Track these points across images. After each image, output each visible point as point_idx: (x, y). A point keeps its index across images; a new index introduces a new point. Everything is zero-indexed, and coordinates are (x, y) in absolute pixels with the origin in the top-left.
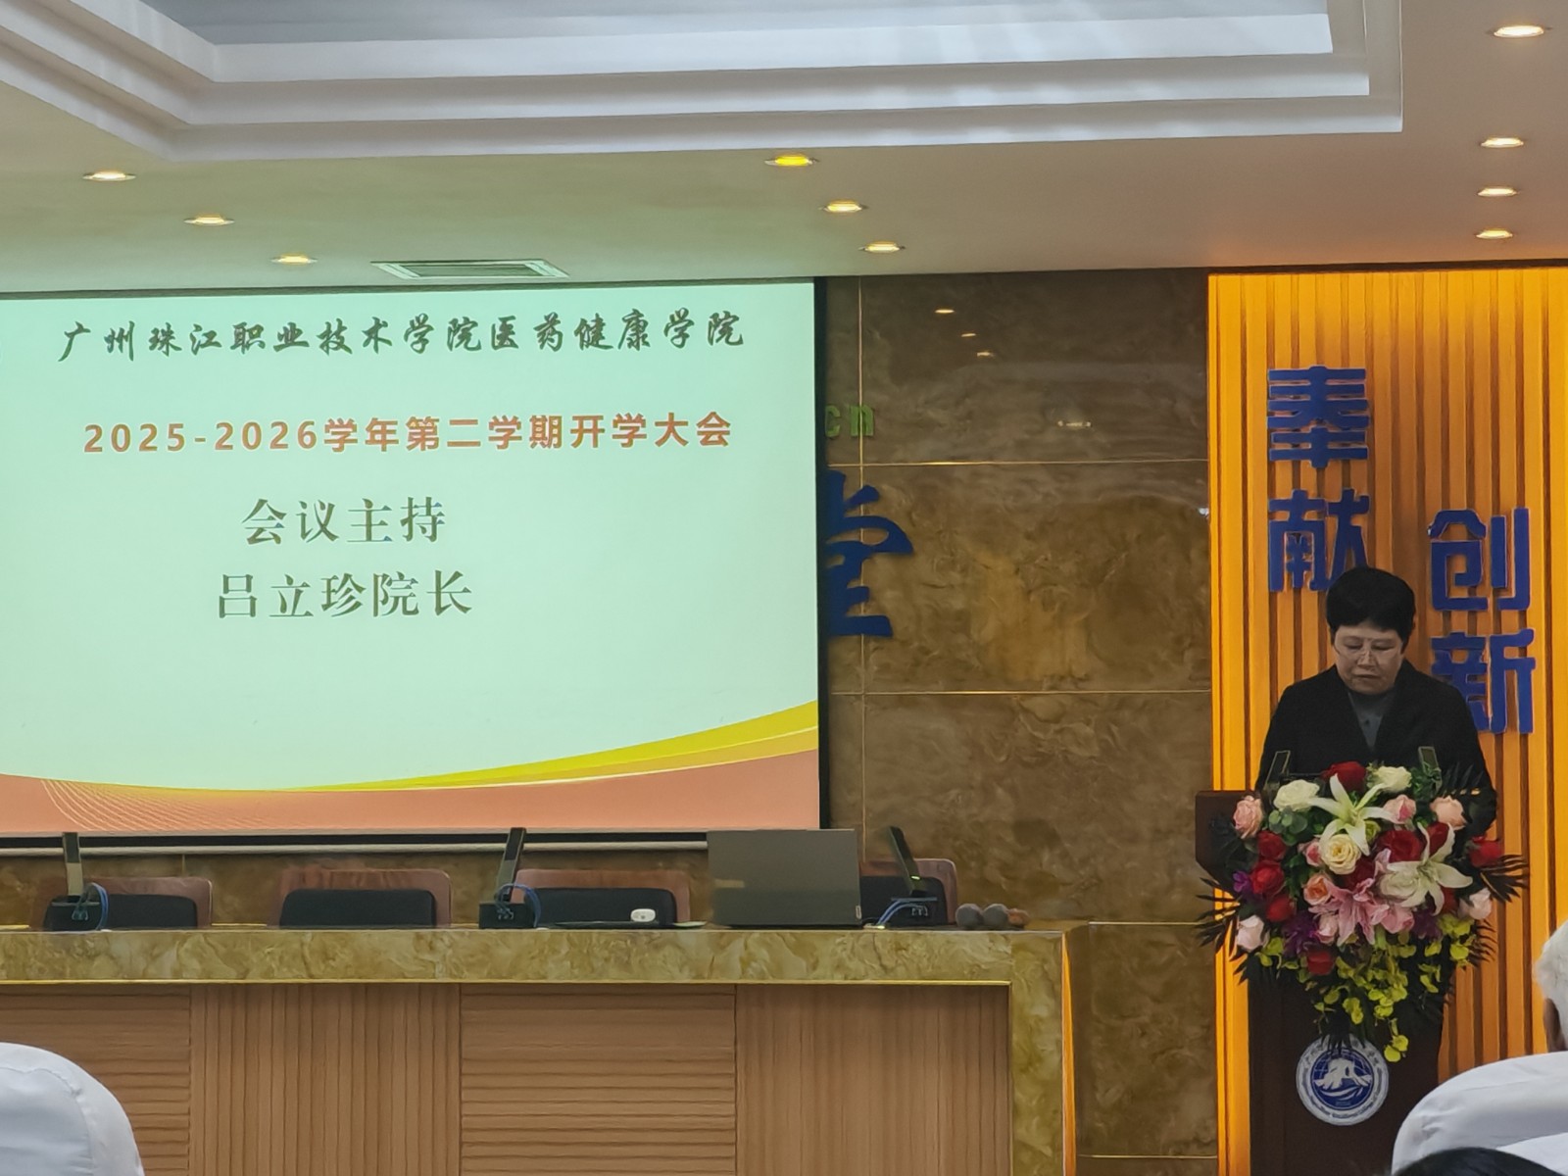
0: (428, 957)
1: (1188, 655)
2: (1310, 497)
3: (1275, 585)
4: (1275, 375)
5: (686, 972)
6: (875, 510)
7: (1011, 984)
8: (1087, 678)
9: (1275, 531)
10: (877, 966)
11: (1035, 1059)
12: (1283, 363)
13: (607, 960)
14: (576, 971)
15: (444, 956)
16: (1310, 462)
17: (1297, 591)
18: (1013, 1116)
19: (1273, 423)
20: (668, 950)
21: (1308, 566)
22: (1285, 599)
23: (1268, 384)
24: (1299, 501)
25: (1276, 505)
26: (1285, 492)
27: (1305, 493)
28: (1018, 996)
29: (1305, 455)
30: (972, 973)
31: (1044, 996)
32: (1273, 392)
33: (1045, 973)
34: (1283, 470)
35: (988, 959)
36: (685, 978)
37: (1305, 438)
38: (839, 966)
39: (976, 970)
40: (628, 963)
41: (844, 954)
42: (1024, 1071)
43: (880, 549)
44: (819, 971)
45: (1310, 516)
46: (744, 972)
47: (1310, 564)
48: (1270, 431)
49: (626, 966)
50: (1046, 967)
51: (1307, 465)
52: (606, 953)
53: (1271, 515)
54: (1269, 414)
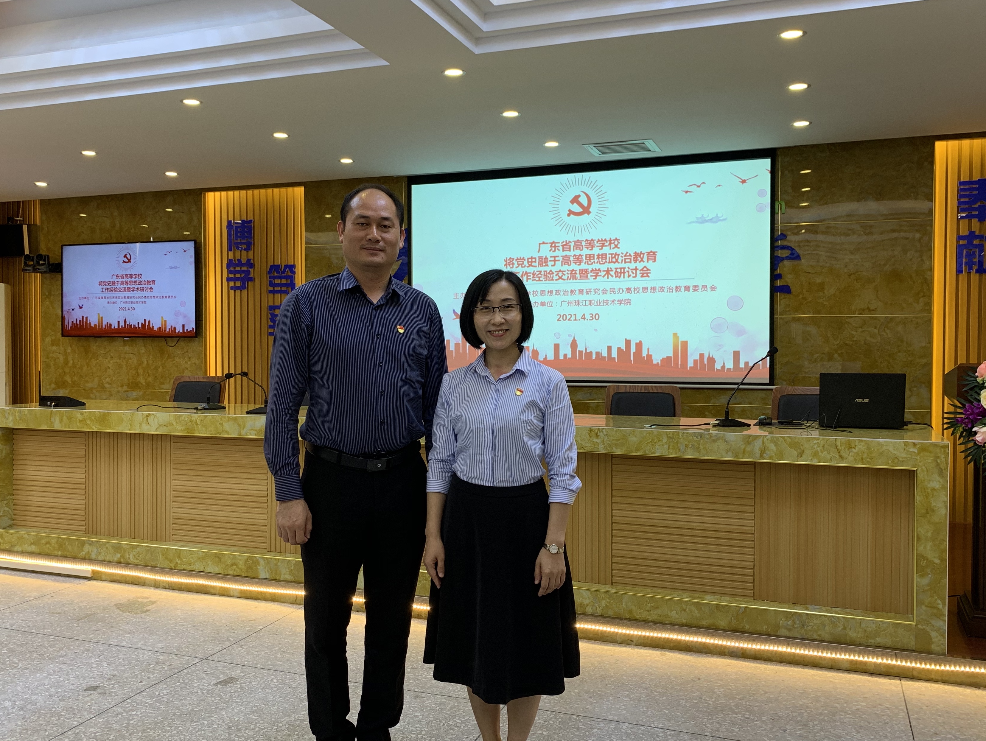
0: (595, 440)
1: (921, 300)
2: (977, 233)
3: (959, 271)
4: (961, 183)
5: (730, 454)
6: (785, 243)
7: (917, 470)
8: (875, 310)
9: (960, 248)
10: (837, 456)
11: (929, 511)
12: (965, 178)
13: (687, 446)
14: (670, 451)
15: (603, 440)
16: (977, 219)
17: (969, 273)
18: (917, 541)
19: (960, 203)
20: (720, 443)
21: (974, 263)
22: (963, 277)
23: (958, 187)
24: (972, 235)
25: (960, 238)
26: (964, 232)
27: (974, 232)
28: (921, 476)
29: (975, 216)
30: (893, 462)
31: (936, 477)
32: (960, 190)
33: (938, 464)
34: (964, 224)
35: (904, 455)
36: (729, 458)
37: (975, 209)
38: (815, 455)
39: (895, 459)
40: (698, 448)
41: (818, 449)
42: (924, 516)
43: (787, 258)
44: (804, 456)
45: (976, 242)
46: (761, 457)
47: (975, 262)
48: (958, 207)
49: (698, 450)
50: (938, 461)
51: (975, 221)
52: (686, 443)
53: (958, 241)
54: (958, 200)
